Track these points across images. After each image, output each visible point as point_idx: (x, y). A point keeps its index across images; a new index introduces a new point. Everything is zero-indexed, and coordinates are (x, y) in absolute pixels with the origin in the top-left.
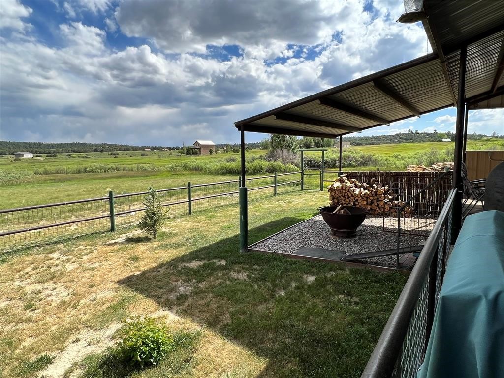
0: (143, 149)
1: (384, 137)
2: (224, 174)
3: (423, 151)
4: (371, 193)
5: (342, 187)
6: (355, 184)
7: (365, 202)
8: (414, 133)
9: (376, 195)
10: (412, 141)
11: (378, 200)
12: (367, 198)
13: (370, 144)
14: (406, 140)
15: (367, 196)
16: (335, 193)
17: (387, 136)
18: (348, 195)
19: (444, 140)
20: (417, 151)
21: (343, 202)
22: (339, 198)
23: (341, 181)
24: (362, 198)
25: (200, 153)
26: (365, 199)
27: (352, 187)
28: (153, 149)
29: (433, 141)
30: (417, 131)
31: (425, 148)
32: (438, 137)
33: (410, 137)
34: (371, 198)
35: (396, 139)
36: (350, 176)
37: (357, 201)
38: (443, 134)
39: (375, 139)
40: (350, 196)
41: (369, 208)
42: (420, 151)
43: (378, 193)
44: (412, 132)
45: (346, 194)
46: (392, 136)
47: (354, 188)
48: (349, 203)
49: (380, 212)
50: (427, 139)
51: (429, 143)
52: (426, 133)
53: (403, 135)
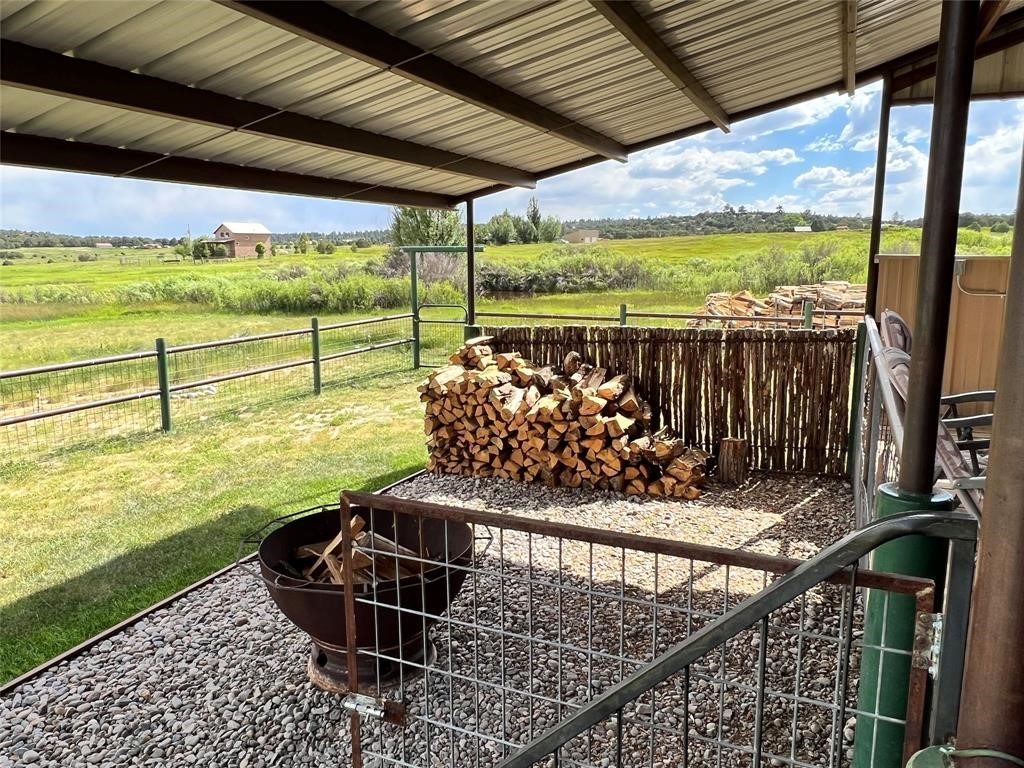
0: (90, 243)
1: (673, 220)
2: (264, 311)
3: (754, 253)
4: (560, 407)
5: (464, 386)
6: (514, 373)
7: (540, 443)
8: (737, 212)
9: (576, 416)
10: (731, 229)
11: (584, 436)
12: (547, 426)
13: (642, 236)
14: (720, 227)
15: (546, 419)
16: (443, 408)
17: (680, 218)
18: (485, 414)
19: (797, 229)
20: (740, 254)
21: (470, 438)
22: (458, 426)
23: (469, 362)
24: (531, 428)
25: (233, 255)
26: (540, 429)
27: (501, 384)
28: (117, 243)
29: (774, 231)
30: (742, 207)
31: (757, 245)
32: (786, 222)
33: (729, 222)
34: (561, 428)
35: (698, 224)
36: (501, 342)
37: (514, 434)
38: (796, 216)
39: (654, 224)
40: (492, 417)
41: (553, 464)
42: (747, 253)
43: (582, 410)
44: (732, 209)
45: (479, 411)
46: (691, 217)
47: (507, 388)
48: (490, 444)
49: (588, 480)
50: (763, 225)
51: (766, 234)
52: (761, 213)
53: (715, 215)
